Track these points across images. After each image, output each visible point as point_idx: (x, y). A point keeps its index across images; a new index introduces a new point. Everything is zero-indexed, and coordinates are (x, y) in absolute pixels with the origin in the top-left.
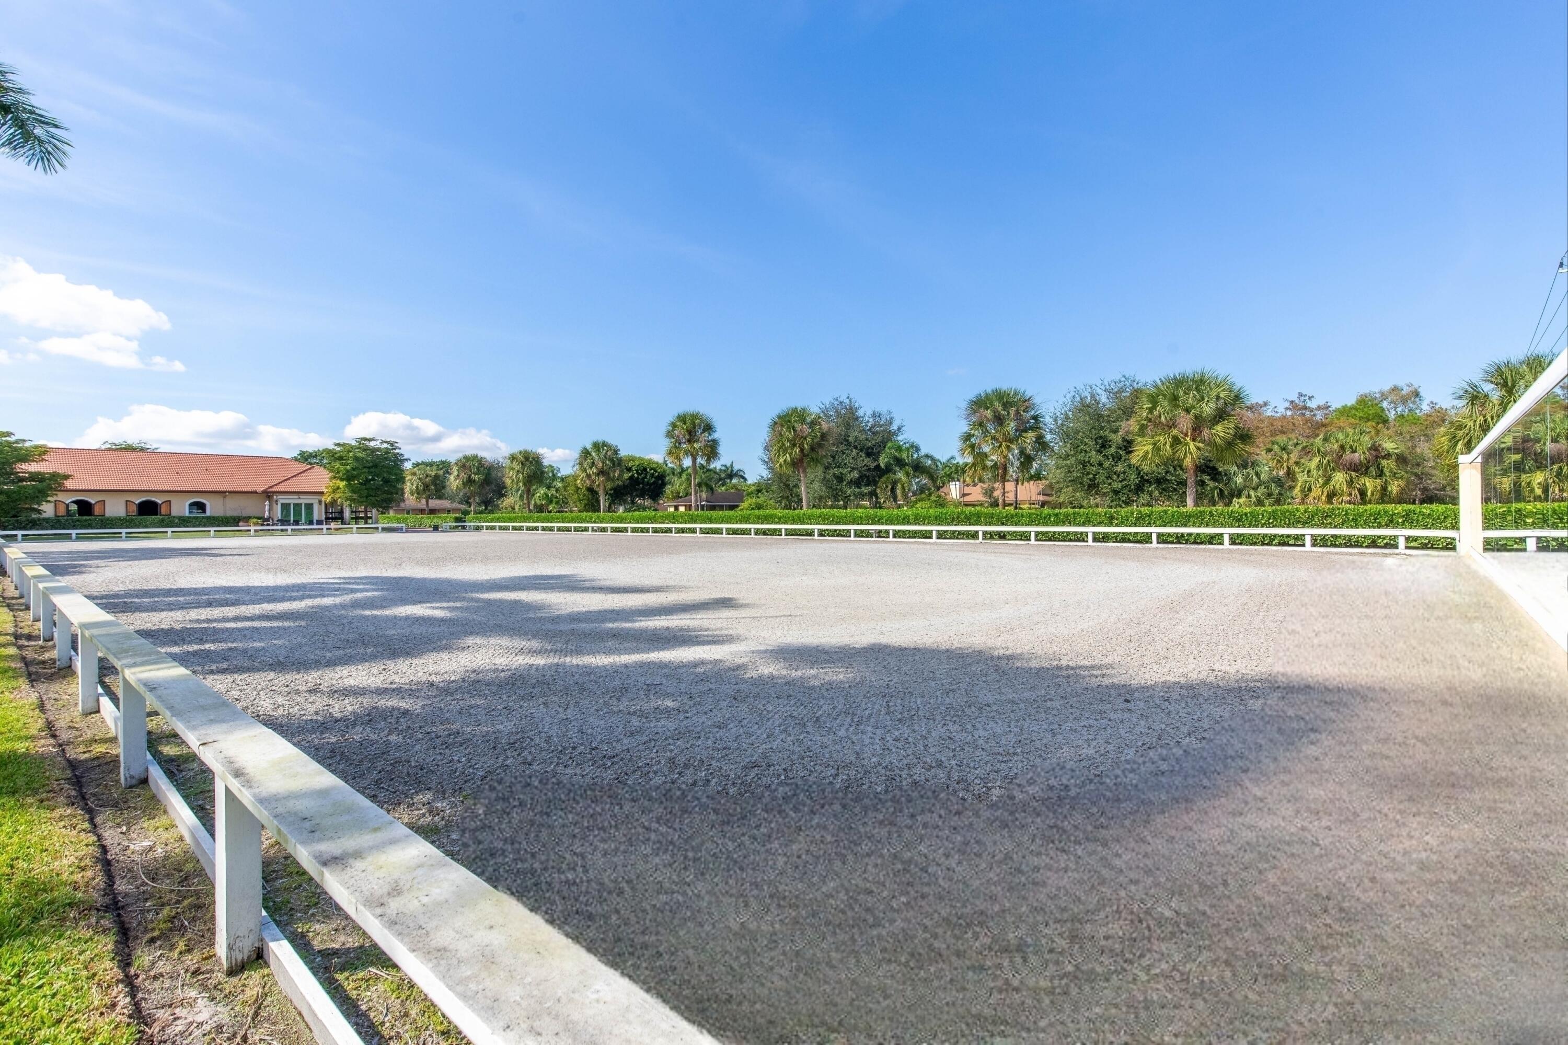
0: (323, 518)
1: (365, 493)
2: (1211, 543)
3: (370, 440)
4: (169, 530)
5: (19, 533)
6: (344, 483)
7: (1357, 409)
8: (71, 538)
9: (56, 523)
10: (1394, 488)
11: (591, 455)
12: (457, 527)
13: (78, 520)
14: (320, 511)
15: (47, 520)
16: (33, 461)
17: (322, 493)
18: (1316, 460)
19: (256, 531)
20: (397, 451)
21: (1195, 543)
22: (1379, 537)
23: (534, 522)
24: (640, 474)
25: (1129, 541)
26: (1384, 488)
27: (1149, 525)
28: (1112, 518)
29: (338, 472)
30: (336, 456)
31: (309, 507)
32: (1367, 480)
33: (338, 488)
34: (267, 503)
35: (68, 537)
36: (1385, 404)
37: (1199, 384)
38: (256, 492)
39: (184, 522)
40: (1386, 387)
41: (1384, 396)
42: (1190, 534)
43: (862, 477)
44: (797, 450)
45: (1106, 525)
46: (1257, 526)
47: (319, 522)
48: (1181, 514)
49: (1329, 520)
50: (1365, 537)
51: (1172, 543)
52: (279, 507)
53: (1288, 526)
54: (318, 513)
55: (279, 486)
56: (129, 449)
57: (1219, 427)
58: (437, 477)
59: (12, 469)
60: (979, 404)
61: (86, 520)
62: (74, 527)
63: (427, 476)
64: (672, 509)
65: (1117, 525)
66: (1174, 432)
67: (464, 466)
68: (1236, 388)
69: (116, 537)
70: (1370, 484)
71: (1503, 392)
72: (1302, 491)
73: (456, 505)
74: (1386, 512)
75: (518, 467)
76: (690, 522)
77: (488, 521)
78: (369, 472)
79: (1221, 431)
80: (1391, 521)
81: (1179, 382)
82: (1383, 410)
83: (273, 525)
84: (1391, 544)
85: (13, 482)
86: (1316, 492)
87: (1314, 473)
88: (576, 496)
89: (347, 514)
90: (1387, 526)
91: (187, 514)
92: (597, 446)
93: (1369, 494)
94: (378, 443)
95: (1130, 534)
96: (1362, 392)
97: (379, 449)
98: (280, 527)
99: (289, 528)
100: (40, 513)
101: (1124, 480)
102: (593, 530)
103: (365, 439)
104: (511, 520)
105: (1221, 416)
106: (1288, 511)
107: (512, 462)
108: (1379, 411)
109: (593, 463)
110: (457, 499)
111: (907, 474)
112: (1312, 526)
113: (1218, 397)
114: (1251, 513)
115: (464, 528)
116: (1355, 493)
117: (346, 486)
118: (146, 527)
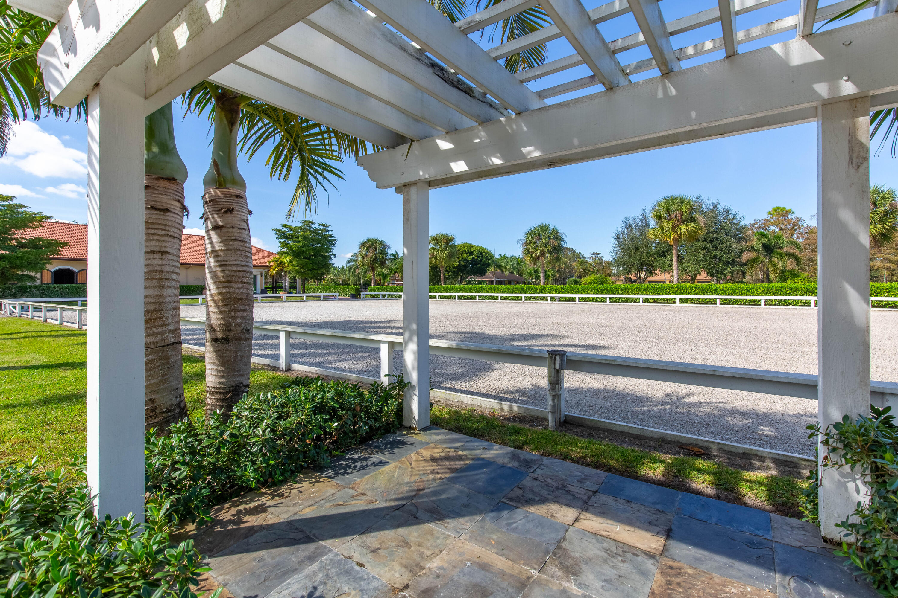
15: (37, 287)
17: (269, 266)
24: (478, 257)
47: (263, 291)
54: (260, 284)
89: (287, 285)
103: (309, 222)
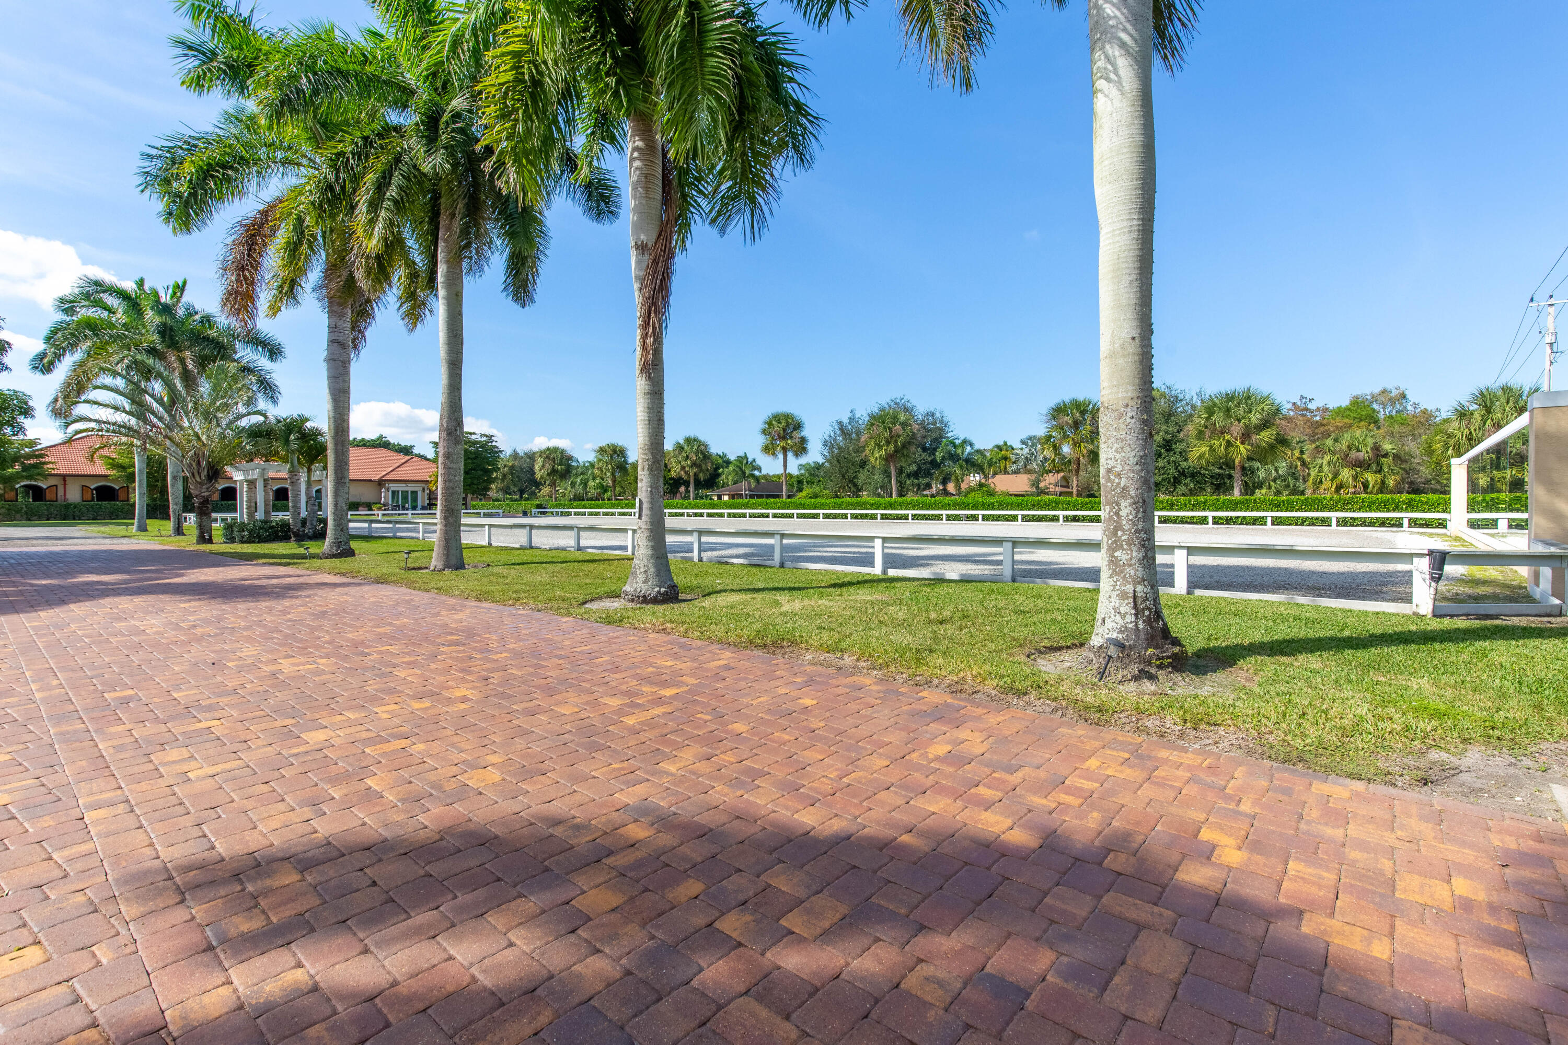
0: (426, 505)
2: (1254, 524)
7: (1350, 410)
10: (1391, 482)
11: (684, 449)
14: (423, 497)
18: (1327, 458)
19: (382, 515)
20: (494, 444)
21: (1241, 524)
22: (1388, 519)
25: (1187, 523)
26: (1383, 482)
27: (1204, 510)
28: (1173, 505)
31: (414, 493)
32: (1369, 475)
34: (381, 491)
36: (1375, 406)
37: (1247, 399)
38: (371, 480)
40: (1377, 390)
41: (1374, 397)
42: (1238, 517)
43: (919, 468)
44: (892, 447)
45: (1168, 510)
46: (1292, 511)
47: (424, 508)
48: (1230, 501)
49: (1350, 506)
50: (1377, 519)
51: (1222, 524)
52: (390, 493)
53: (1317, 511)
54: (422, 499)
55: (390, 475)
57: (1264, 434)
60: (1058, 411)
64: (715, 498)
65: (1177, 510)
66: (1227, 437)
67: (548, 457)
68: (1276, 403)
70: (1372, 478)
71: (1483, 412)
72: (1314, 483)
74: (1393, 500)
75: (607, 459)
76: (783, 509)
78: (472, 463)
79: (1266, 436)
80: (1397, 507)
81: (1230, 397)
82: (1374, 410)
84: (1398, 524)
86: (1326, 484)
87: (1325, 468)
90: (1394, 510)
92: (688, 440)
93: (1371, 486)
94: (478, 437)
95: (1188, 517)
96: (1355, 394)
97: (480, 443)
101: (1164, 474)
102: (689, 515)
105: (1265, 424)
106: (1317, 499)
108: (1371, 412)
109: (687, 456)
111: (961, 467)
112: (1336, 511)
113: (1262, 410)
114: (1288, 501)
116: (1360, 485)
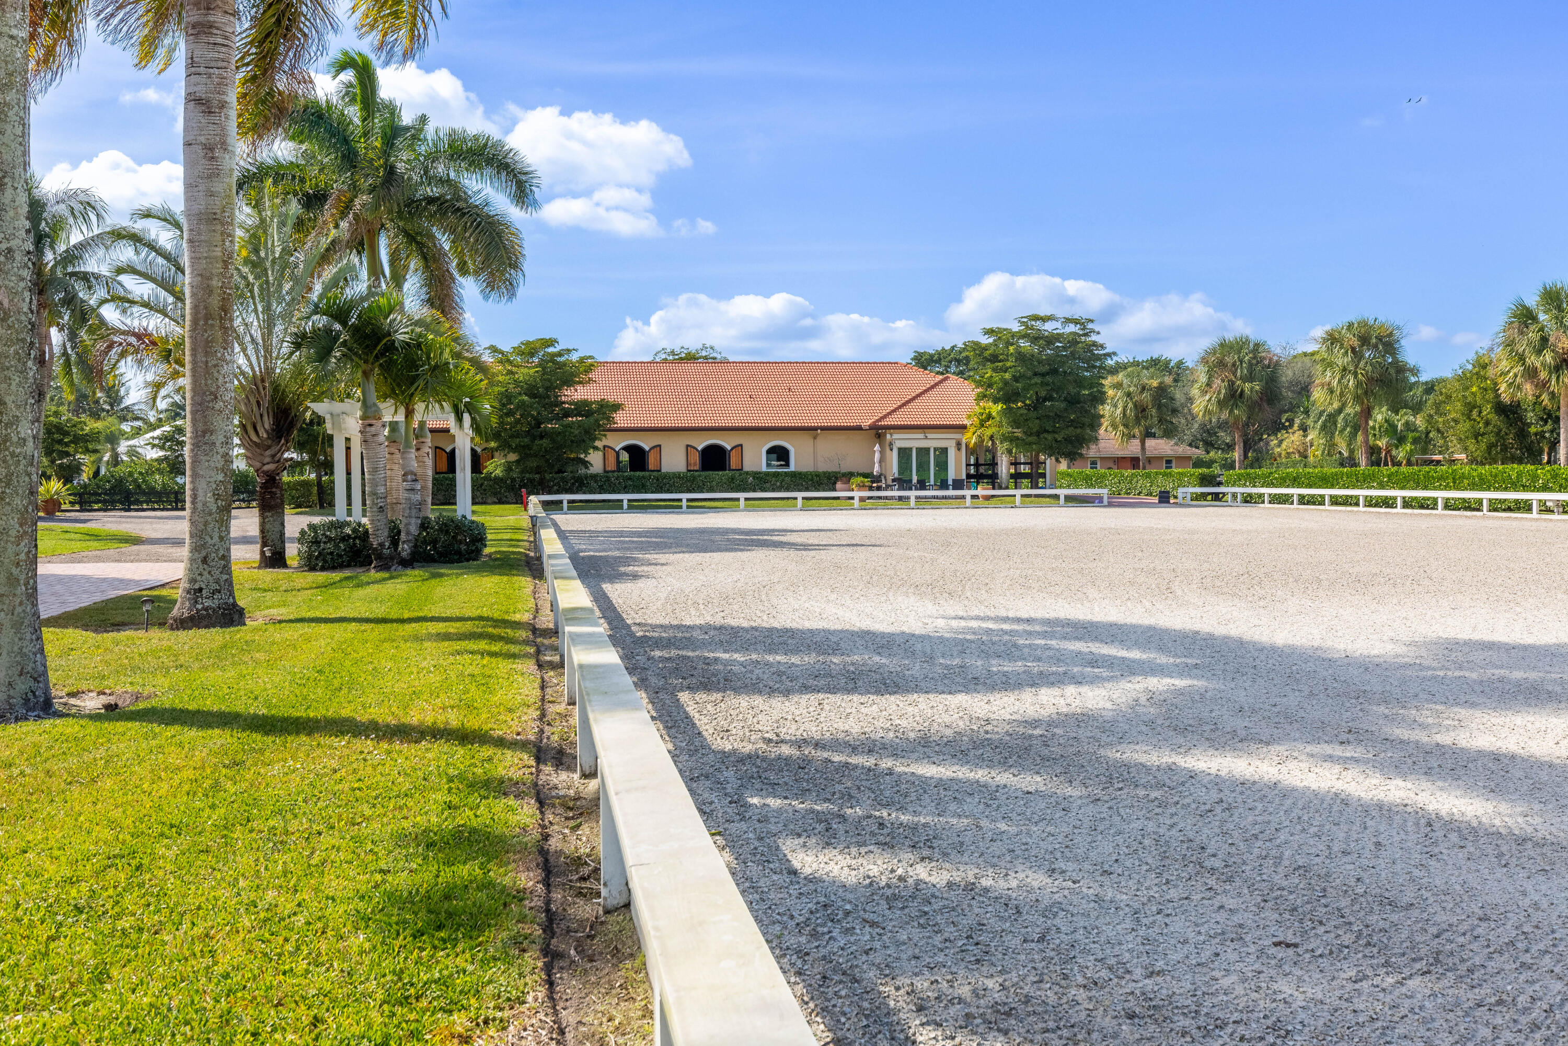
0: (964, 477)
1: (1035, 425)
3: (1044, 319)
4: (742, 495)
5: (566, 497)
6: (1000, 406)
8: (621, 507)
9: (604, 483)
11: (1534, 319)
12: (1203, 496)
13: (630, 478)
14: (958, 463)
15: (594, 477)
16: (580, 383)
17: (964, 427)
19: (862, 499)
20: (1094, 338)
23: (1382, 486)
29: (990, 386)
30: (987, 354)
31: (942, 455)
33: (990, 417)
34: (877, 447)
35: (616, 506)
38: (859, 428)
39: (761, 481)
47: (958, 485)
52: (895, 453)
54: (956, 467)
55: (895, 415)
56: (691, 358)
58: (1162, 390)
59: (557, 397)
61: (639, 478)
62: (625, 490)
63: (1144, 388)
67: (1220, 365)
69: (673, 507)
73: (1183, 449)
75: (1341, 359)
77: (1271, 485)
78: (1043, 384)
83: (886, 489)
85: (557, 418)
88: (1464, 426)
89: (1004, 468)
91: (764, 469)
97: (1058, 337)
98: (896, 493)
99: (913, 494)
100: (587, 468)
103: (1036, 318)
104: (1295, 481)
107: (1330, 350)
109: (1544, 340)
110: (1188, 438)
115: (1217, 497)
117: (1003, 412)
118: (711, 490)
